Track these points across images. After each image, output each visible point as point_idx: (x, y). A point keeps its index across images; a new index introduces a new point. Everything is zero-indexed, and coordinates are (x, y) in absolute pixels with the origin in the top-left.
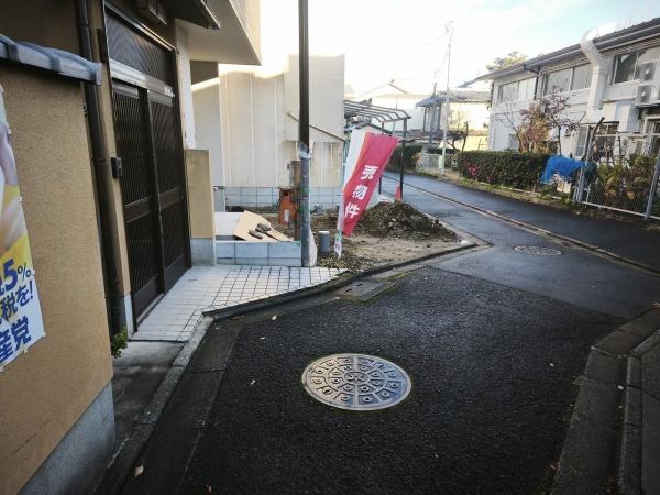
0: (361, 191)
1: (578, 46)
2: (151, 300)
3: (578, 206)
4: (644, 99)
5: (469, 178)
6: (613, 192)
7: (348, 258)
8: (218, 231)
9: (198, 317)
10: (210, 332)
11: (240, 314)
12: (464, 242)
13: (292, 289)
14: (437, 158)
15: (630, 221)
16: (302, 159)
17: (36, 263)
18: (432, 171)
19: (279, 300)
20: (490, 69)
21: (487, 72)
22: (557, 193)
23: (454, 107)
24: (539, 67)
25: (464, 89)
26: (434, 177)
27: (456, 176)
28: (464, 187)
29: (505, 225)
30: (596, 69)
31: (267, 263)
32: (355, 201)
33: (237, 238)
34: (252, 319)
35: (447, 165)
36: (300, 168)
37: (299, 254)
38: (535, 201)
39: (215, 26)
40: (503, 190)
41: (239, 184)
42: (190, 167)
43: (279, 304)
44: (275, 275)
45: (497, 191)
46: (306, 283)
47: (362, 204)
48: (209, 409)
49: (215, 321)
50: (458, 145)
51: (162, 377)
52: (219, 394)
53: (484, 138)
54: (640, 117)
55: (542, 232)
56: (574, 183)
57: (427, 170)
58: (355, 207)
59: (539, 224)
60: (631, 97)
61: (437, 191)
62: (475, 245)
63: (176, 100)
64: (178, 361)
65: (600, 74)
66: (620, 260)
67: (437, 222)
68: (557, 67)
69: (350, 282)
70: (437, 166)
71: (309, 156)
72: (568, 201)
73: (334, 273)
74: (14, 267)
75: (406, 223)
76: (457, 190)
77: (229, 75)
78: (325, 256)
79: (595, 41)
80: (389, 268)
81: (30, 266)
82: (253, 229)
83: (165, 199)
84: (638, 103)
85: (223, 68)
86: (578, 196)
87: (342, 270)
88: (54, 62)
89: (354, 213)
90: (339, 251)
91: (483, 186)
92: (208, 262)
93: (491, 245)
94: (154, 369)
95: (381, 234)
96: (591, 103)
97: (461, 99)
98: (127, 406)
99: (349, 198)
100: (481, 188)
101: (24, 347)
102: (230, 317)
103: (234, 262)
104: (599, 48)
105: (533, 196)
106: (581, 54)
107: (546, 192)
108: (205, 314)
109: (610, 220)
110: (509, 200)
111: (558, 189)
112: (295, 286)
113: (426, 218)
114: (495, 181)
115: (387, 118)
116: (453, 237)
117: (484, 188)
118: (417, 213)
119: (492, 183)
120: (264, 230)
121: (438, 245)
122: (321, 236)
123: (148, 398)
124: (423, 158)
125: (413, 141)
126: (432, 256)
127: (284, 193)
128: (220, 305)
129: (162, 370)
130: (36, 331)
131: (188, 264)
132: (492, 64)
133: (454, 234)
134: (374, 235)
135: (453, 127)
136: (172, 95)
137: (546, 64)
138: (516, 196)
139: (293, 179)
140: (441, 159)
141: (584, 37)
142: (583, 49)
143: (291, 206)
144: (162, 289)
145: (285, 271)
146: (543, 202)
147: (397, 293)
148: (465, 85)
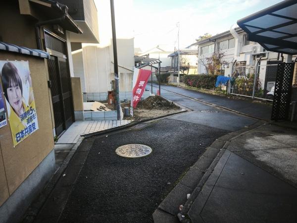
0: (139, 91)
1: (229, 31)
2: (62, 132)
3: (229, 95)
4: (255, 52)
5: (189, 86)
6: (241, 89)
7: (136, 117)
8: (85, 109)
9: (79, 136)
10: (83, 141)
11: (94, 136)
12: (183, 110)
13: (113, 127)
14: (177, 78)
15: (247, 99)
16: (116, 80)
17: (37, 108)
18: (175, 84)
19: (109, 131)
20: (197, 40)
21: (196, 42)
22: (221, 90)
23: (183, 56)
24: (215, 40)
25: (188, 49)
26: (176, 86)
27: (184, 85)
28: (187, 90)
29: (200, 103)
30: (237, 40)
31: (104, 119)
32: (137, 95)
33: (92, 111)
34: (99, 137)
35: (181, 81)
36: (115, 83)
37: (116, 115)
38: (214, 94)
39: (81, 33)
40: (202, 90)
41: (92, 92)
42: (73, 84)
43: (109, 132)
44: (107, 123)
45: (200, 91)
46: (119, 125)
47: (140, 96)
48: (85, 160)
49: (85, 138)
50: (186, 72)
51: (68, 153)
52: (88, 157)
53: (196, 69)
54: (254, 59)
55: (214, 105)
56: (227, 86)
57: (173, 83)
58: (137, 97)
59: (213, 102)
60: (250, 51)
61: (175, 92)
62: (187, 111)
63: (67, 60)
64: (73, 149)
65: (238, 42)
66: (240, 113)
67: (172, 103)
68: (222, 40)
69: (135, 124)
70: (176, 81)
71: (118, 79)
72: (225, 93)
73: (129, 121)
74: (32, 108)
75: (160, 104)
76: (184, 91)
77: (86, 47)
78: (126, 116)
79: (235, 29)
80: (151, 119)
81: (35, 109)
82: (99, 107)
83: (65, 95)
84: (253, 53)
85: (84, 45)
86: (229, 91)
87: (132, 121)
88: (39, 54)
89: (137, 99)
90: (132, 114)
91: (195, 89)
92: (81, 119)
93: (193, 110)
94: (65, 151)
95: (150, 108)
96: (236, 54)
97: (186, 53)
98: (58, 160)
99: (135, 94)
100: (193, 89)
101: (35, 130)
102: (91, 137)
103: (91, 119)
104: (237, 32)
105: (213, 92)
106: (231, 34)
107: (217, 91)
108: (81, 136)
109: (240, 99)
110: (204, 94)
111: (222, 89)
112: (114, 126)
113: (168, 102)
114: (199, 87)
115: (156, 62)
116: (179, 108)
117: (195, 90)
118: (164, 100)
119: (198, 87)
120: (103, 108)
121: (172, 111)
122: (125, 109)
123: (65, 158)
124: (171, 78)
125: (167, 71)
126: (168, 115)
127: (110, 93)
128: (87, 133)
129: (68, 151)
130: (37, 127)
131: (73, 120)
132: (198, 39)
133: (179, 107)
134: (147, 109)
135: (183, 65)
136: (66, 58)
137: (218, 38)
138: (207, 92)
139: (113, 87)
140: (178, 78)
141: (231, 27)
142: (231, 32)
143: (112, 97)
144: (65, 128)
145: (111, 122)
146: (216, 94)
147: (153, 127)
148: (188, 47)
